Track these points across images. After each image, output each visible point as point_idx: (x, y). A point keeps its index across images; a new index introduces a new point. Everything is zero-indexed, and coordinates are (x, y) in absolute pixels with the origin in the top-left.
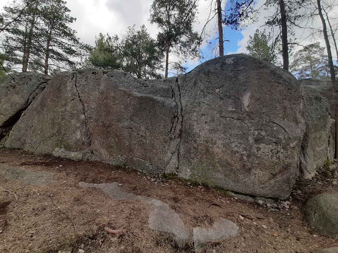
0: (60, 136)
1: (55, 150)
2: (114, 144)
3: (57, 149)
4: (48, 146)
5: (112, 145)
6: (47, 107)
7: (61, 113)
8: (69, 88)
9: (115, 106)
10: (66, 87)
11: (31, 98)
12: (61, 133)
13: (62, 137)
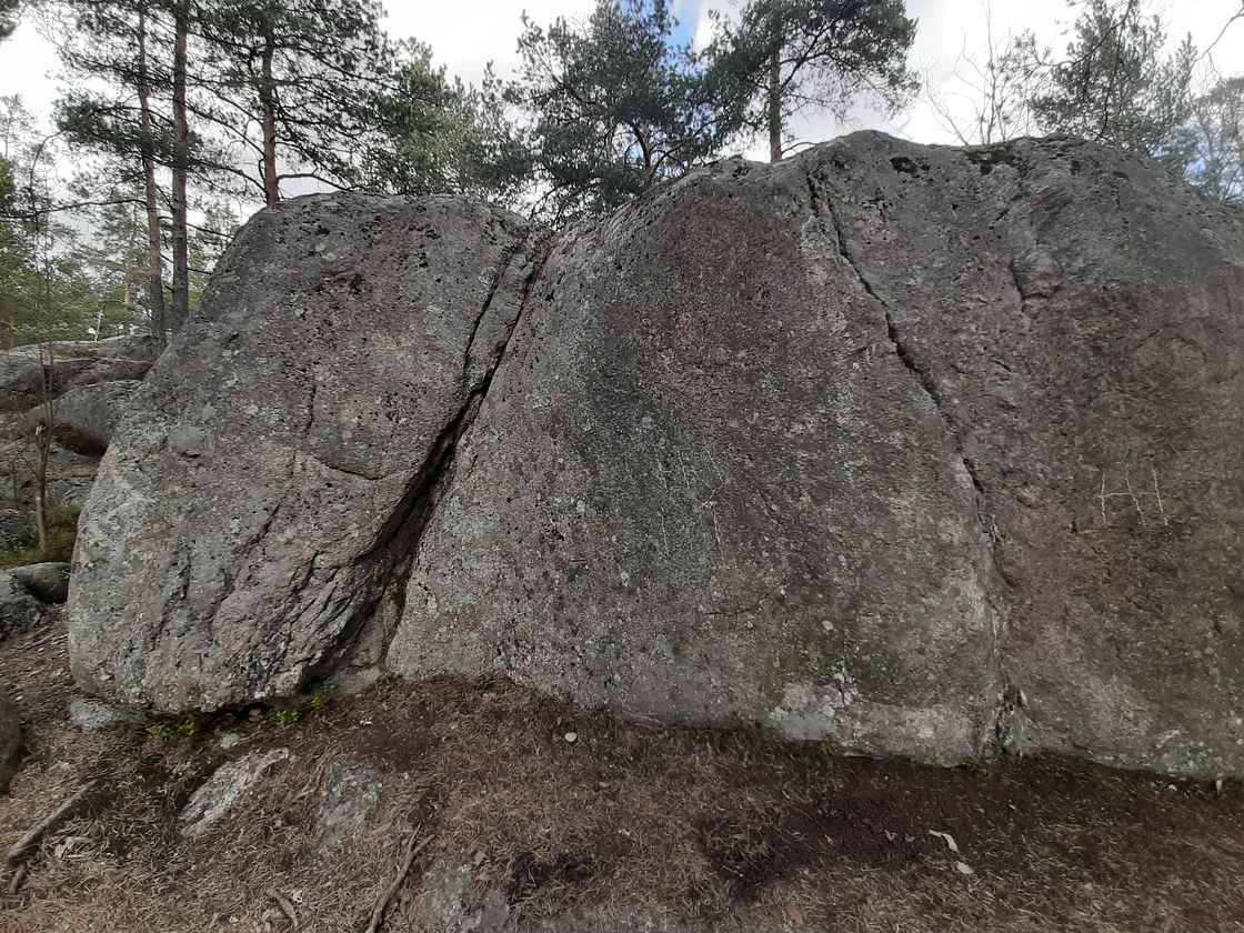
0: (821, 611)
1: (787, 701)
2: (1209, 650)
3: (797, 693)
4: (726, 670)
5: (1197, 654)
6: (650, 407)
7: (806, 448)
8: (819, 275)
9: (1224, 389)
10: (798, 265)
11: (481, 349)
12: (826, 587)
13: (839, 615)
